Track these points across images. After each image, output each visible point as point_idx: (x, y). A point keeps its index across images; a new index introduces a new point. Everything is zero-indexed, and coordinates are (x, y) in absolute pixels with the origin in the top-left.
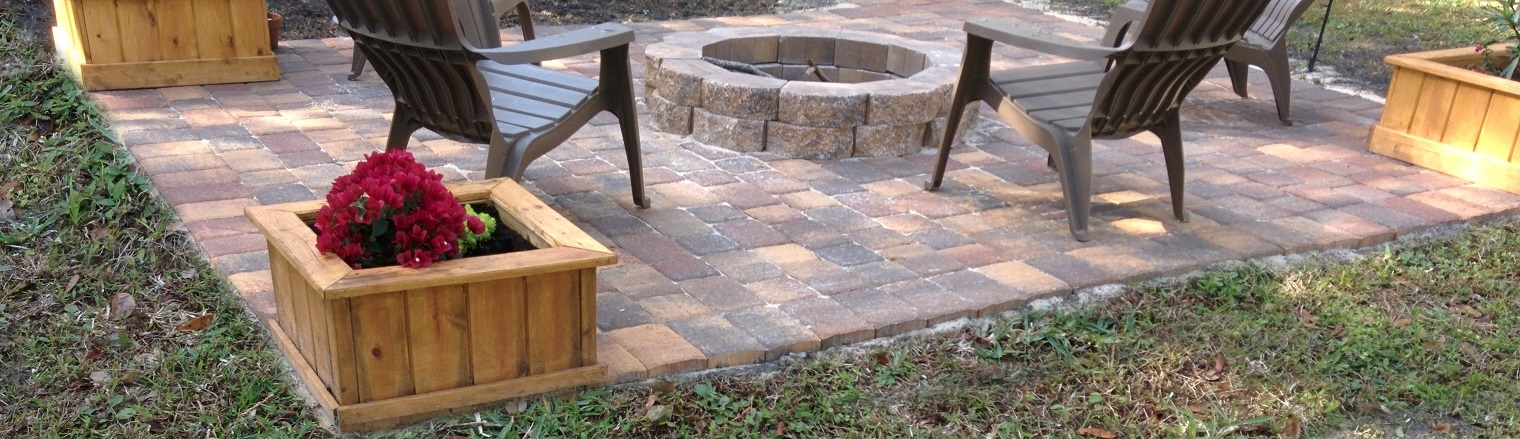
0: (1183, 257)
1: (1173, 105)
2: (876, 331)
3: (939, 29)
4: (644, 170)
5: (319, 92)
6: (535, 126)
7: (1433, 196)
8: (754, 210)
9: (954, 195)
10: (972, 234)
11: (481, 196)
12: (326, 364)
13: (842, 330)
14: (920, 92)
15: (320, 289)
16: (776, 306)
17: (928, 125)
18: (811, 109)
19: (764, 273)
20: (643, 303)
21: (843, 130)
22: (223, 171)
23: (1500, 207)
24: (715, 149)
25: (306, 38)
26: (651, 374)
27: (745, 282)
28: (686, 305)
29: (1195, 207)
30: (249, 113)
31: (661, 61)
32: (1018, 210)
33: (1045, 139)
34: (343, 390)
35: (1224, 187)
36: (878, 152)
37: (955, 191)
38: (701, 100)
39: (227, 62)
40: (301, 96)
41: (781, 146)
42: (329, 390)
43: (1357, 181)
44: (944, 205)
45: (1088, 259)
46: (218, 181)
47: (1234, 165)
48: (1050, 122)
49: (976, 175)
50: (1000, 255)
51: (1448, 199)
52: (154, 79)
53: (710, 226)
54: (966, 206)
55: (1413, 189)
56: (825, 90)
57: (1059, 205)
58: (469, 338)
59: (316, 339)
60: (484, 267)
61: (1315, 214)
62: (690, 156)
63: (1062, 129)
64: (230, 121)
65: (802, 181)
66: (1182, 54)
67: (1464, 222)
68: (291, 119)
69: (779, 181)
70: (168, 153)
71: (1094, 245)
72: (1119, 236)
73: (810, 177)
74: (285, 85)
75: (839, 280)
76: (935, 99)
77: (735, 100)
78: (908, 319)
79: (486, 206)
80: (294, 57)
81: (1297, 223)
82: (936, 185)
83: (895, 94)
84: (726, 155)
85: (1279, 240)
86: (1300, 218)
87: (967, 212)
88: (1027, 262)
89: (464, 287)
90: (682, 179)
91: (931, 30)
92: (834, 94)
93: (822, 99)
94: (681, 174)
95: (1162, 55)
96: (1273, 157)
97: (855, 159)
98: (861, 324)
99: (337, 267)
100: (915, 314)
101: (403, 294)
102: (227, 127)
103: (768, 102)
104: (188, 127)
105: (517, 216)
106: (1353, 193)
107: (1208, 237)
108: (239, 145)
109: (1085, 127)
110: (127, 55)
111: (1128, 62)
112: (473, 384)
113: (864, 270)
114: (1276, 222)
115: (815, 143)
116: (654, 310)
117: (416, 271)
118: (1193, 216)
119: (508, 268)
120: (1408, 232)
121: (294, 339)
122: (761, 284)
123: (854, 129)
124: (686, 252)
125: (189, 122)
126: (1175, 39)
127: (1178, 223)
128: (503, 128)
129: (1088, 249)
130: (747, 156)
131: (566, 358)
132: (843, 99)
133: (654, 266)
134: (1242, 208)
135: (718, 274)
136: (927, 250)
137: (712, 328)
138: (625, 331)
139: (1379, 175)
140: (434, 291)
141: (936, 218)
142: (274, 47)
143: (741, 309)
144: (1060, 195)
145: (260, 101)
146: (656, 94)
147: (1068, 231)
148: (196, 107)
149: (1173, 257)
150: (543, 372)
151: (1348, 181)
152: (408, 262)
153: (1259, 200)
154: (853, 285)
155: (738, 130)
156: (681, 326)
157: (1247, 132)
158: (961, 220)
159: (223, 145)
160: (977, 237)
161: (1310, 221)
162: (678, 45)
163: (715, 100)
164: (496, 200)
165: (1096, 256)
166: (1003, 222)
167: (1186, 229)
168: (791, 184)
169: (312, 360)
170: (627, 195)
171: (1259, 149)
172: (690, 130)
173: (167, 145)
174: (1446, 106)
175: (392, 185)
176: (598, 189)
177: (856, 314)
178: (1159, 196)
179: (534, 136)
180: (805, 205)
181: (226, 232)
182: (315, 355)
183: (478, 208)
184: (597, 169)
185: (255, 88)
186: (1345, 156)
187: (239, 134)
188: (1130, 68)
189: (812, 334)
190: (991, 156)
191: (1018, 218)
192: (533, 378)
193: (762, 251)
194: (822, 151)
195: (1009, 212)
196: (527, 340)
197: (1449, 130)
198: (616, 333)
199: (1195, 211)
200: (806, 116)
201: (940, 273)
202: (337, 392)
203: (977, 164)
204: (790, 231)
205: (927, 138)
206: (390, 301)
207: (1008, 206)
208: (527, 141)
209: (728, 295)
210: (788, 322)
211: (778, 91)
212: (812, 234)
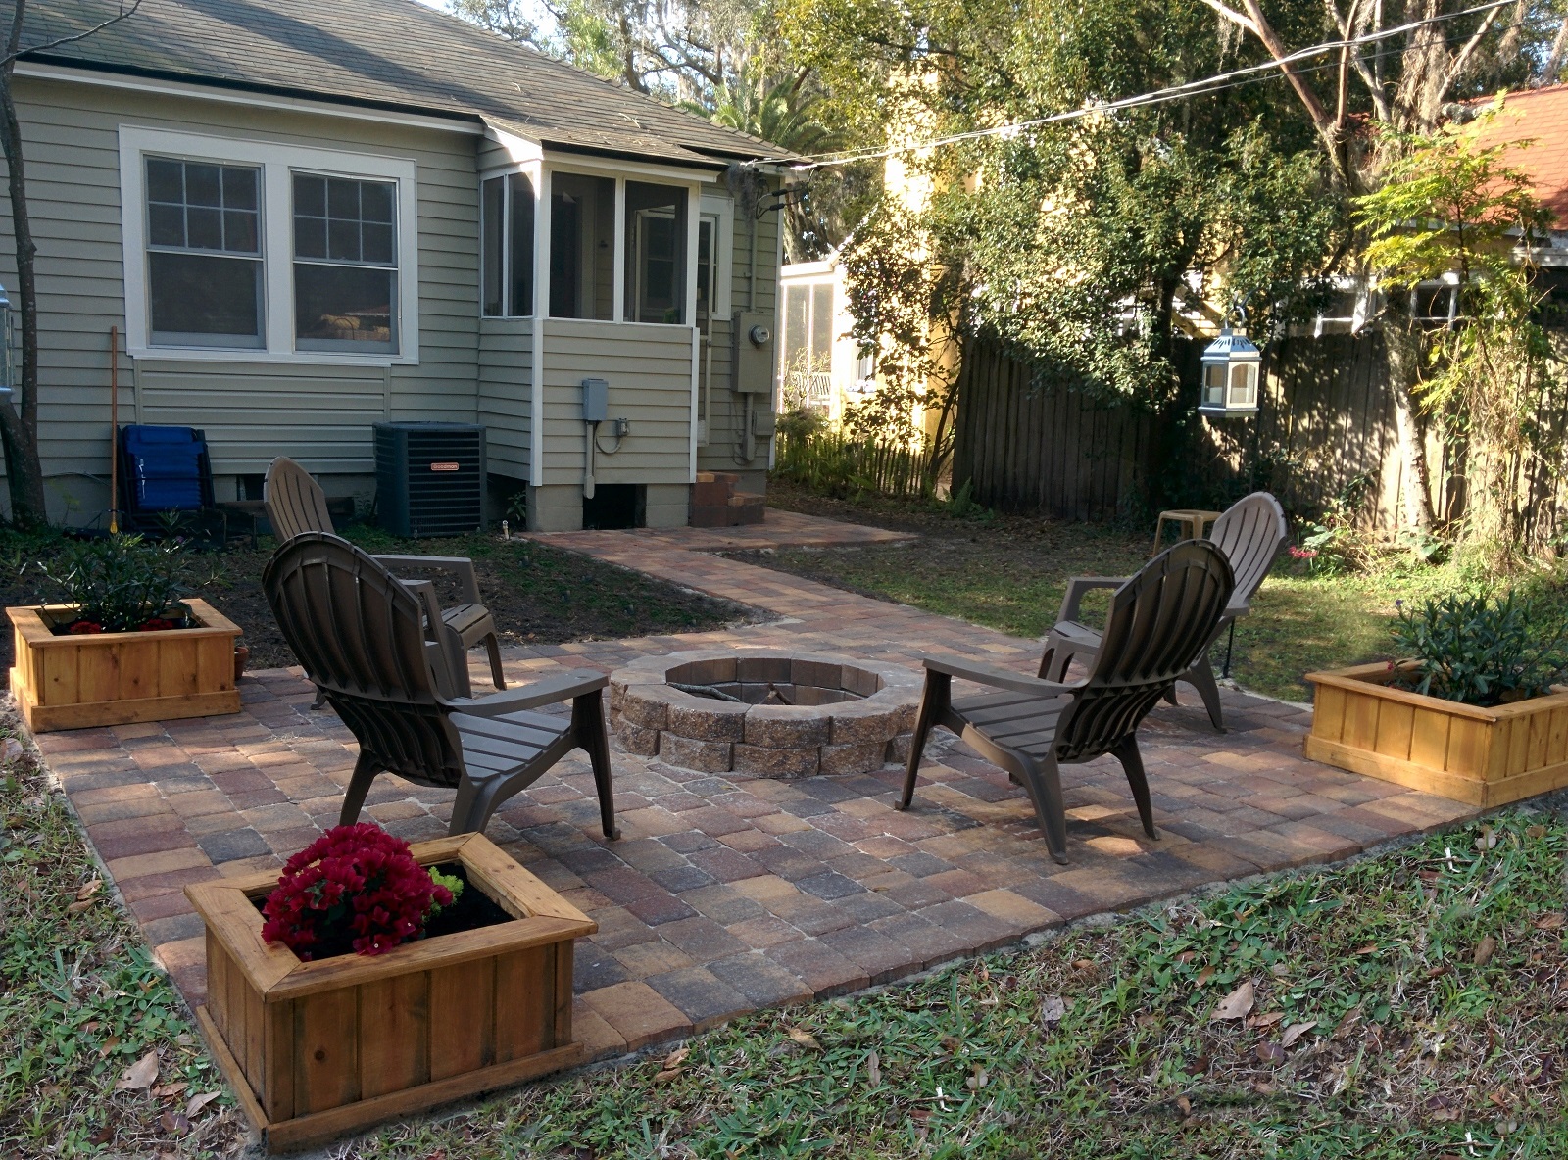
0: (1167, 881)
1: (1130, 730)
2: (871, 978)
3: (880, 642)
4: (615, 795)
5: (279, 723)
6: (505, 769)
7: (1382, 805)
8: (727, 837)
9: (926, 814)
10: (951, 859)
11: (448, 855)
12: (259, 1069)
13: (836, 981)
14: (880, 713)
15: (261, 991)
16: (762, 951)
17: (890, 742)
18: (777, 731)
19: (744, 911)
20: (618, 955)
21: (808, 751)
22: (167, 817)
23: (1451, 816)
24: (682, 770)
25: (272, 666)
26: (632, 1047)
27: (725, 924)
28: (665, 955)
29: (1162, 822)
30: (204, 750)
31: (626, 687)
32: (991, 830)
33: (1010, 762)
34: (275, 1104)
35: (1183, 799)
36: (844, 770)
37: (925, 810)
38: (667, 724)
39: (188, 698)
40: (261, 729)
41: (748, 767)
42: (259, 1101)
43: (1308, 791)
44: (915, 825)
45: (1073, 885)
46: (160, 830)
47: (1185, 776)
48: (1015, 748)
49: (942, 792)
50: (984, 882)
51: (1398, 808)
52: (108, 718)
53: (684, 856)
54: (939, 827)
55: (1362, 798)
56: (789, 714)
57: (1030, 822)
58: (429, 1028)
59: (249, 1039)
60: (450, 949)
61: (1278, 827)
62: (658, 779)
63: (1028, 755)
64: (184, 760)
65: (771, 802)
66: (1134, 688)
67: (1421, 832)
68: (248, 754)
69: (749, 803)
70: (111, 798)
71: (1074, 868)
72: (1097, 857)
73: (780, 798)
74: (246, 718)
75: (825, 917)
76: (894, 719)
77: (701, 725)
78: (903, 963)
79: (452, 866)
80: (258, 687)
81: (1264, 838)
82: (906, 805)
83: (856, 716)
84: (694, 777)
85: (1254, 859)
86: (1265, 832)
87: (942, 833)
88: (1013, 890)
89: (427, 973)
90: (651, 804)
91: (873, 643)
92: (797, 717)
93: (786, 723)
94: (650, 799)
95: (1117, 690)
96: (1220, 766)
97: (822, 777)
98: (855, 972)
99: (284, 959)
100: (910, 957)
101: (357, 990)
102: (178, 766)
103: (734, 727)
104: (137, 768)
105: (488, 879)
106: (1306, 803)
107: (1184, 856)
108: (189, 786)
109: (1051, 751)
110: (83, 697)
111: (1086, 696)
112: (430, 1080)
113: (848, 904)
114: (1245, 837)
115: (782, 763)
116: (631, 964)
117: (374, 960)
118: (1163, 832)
119: (477, 947)
120: (1372, 845)
121: (224, 1031)
122: (743, 925)
123: (819, 749)
124: (660, 889)
125: (139, 762)
126: (1127, 675)
127: (1150, 841)
128: (471, 771)
129: (1071, 873)
130: (714, 777)
131: (537, 1040)
132: (807, 722)
133: (627, 908)
134: (1208, 822)
135: (696, 915)
136: (909, 879)
137: (695, 983)
138: (601, 991)
139: (1324, 784)
140: (392, 981)
141: (911, 840)
142: (238, 678)
143: (722, 958)
144: (1031, 811)
145: (217, 735)
146: (621, 717)
147: (1046, 852)
148: (148, 745)
149: (1156, 881)
150: (510, 1059)
151: (1298, 791)
152: (366, 950)
153: (1221, 812)
154: (840, 923)
155: (705, 752)
156: (659, 982)
157: (1187, 740)
158: (937, 842)
159: (172, 787)
160: (958, 862)
161: (1276, 836)
162: (642, 670)
163: (681, 725)
164: (465, 860)
165: (1078, 880)
166: (978, 843)
167: (1161, 848)
168: (762, 807)
169: (242, 1060)
170: (596, 826)
171: (1204, 758)
172: (657, 752)
173: (111, 790)
174: (1372, 718)
175: (355, 866)
176: (565, 819)
177: (847, 958)
178: (1124, 811)
179: (504, 778)
180: (778, 830)
181: (162, 891)
182: (246, 1056)
183: (444, 870)
184: (564, 797)
185: (214, 723)
186: (1286, 763)
187: (189, 773)
188: (1089, 701)
189: (803, 986)
190: (953, 771)
191: (994, 839)
192: (499, 1068)
193: (739, 883)
194: (789, 771)
195: (982, 832)
196: (494, 1024)
197: (1380, 740)
198: (591, 995)
199: (1165, 827)
200: (772, 738)
201: (927, 905)
202: (268, 1105)
203: (941, 779)
204: (767, 860)
205: (889, 752)
206: (339, 996)
207: (981, 825)
208: (496, 785)
209: (708, 940)
210: (779, 972)
211: (744, 715)
212: (789, 862)
